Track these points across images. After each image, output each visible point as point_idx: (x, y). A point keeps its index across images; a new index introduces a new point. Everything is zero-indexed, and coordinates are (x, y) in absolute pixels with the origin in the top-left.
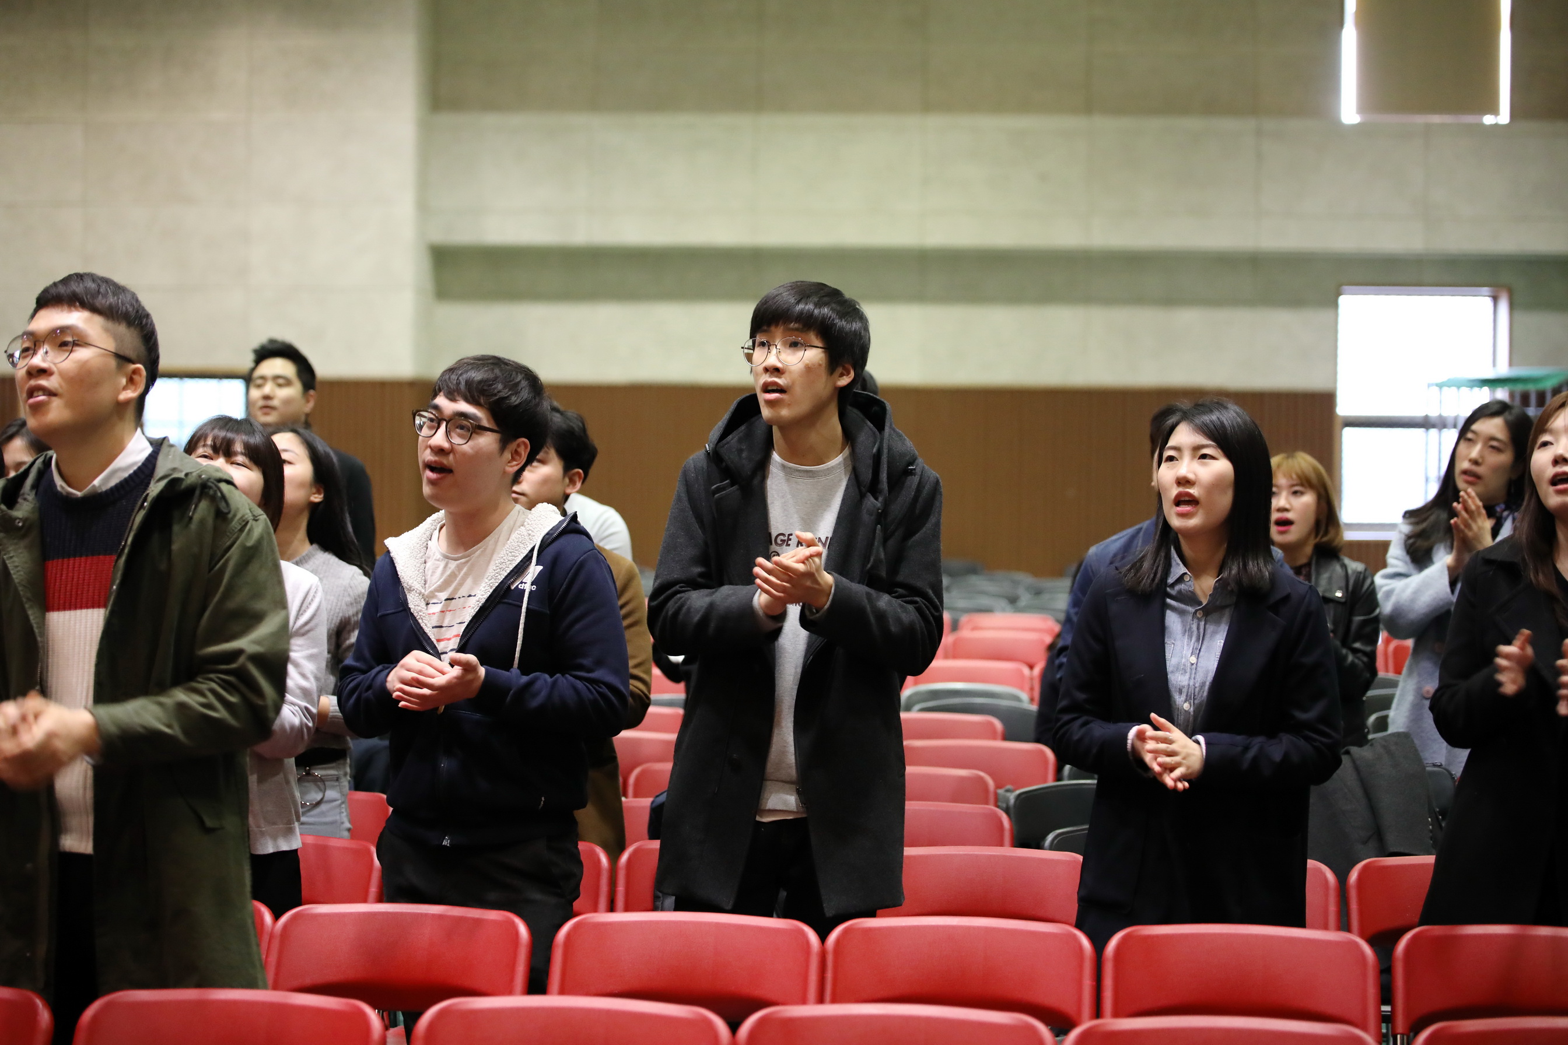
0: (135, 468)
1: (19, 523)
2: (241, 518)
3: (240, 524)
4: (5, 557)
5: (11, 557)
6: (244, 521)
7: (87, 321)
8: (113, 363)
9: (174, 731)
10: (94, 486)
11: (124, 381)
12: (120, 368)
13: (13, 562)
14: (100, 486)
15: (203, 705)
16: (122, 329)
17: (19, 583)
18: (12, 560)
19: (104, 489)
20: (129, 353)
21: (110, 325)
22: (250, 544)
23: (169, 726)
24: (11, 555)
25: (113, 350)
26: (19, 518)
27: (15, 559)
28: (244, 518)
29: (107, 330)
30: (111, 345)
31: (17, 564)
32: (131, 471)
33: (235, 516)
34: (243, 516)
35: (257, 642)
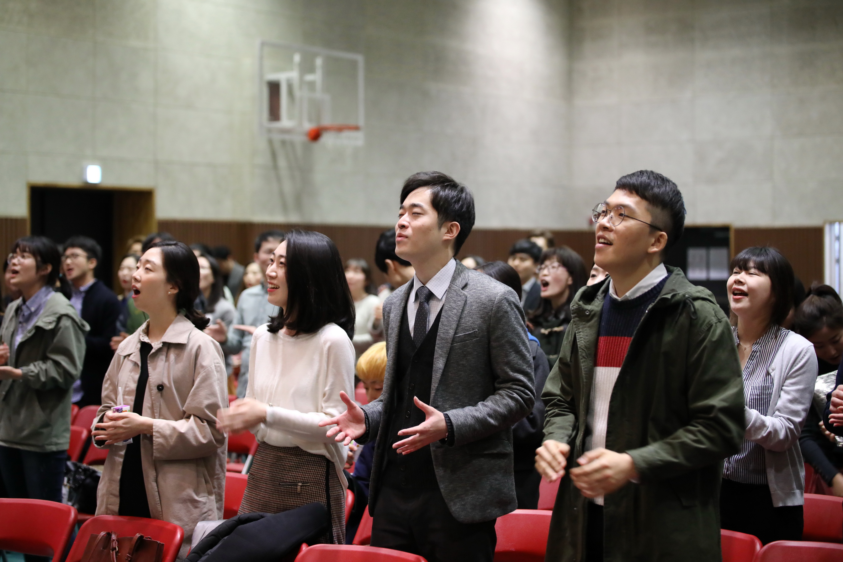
0: (652, 286)
1: (587, 312)
2: (708, 323)
3: (707, 326)
4: (576, 332)
5: (580, 332)
6: (710, 324)
7: (637, 203)
8: (648, 229)
9: (680, 459)
10: (626, 296)
11: (653, 240)
12: (651, 233)
13: (580, 335)
14: (629, 296)
15: (695, 441)
16: (658, 211)
17: (580, 347)
18: (580, 334)
19: (632, 298)
20: (660, 225)
21: (650, 207)
22: (715, 339)
23: (676, 457)
24: (579, 331)
25: (649, 223)
26: (588, 310)
27: (581, 333)
28: (710, 323)
29: (648, 210)
30: (648, 219)
31: (581, 336)
32: (650, 289)
33: (704, 321)
34: (710, 321)
35: (724, 400)
